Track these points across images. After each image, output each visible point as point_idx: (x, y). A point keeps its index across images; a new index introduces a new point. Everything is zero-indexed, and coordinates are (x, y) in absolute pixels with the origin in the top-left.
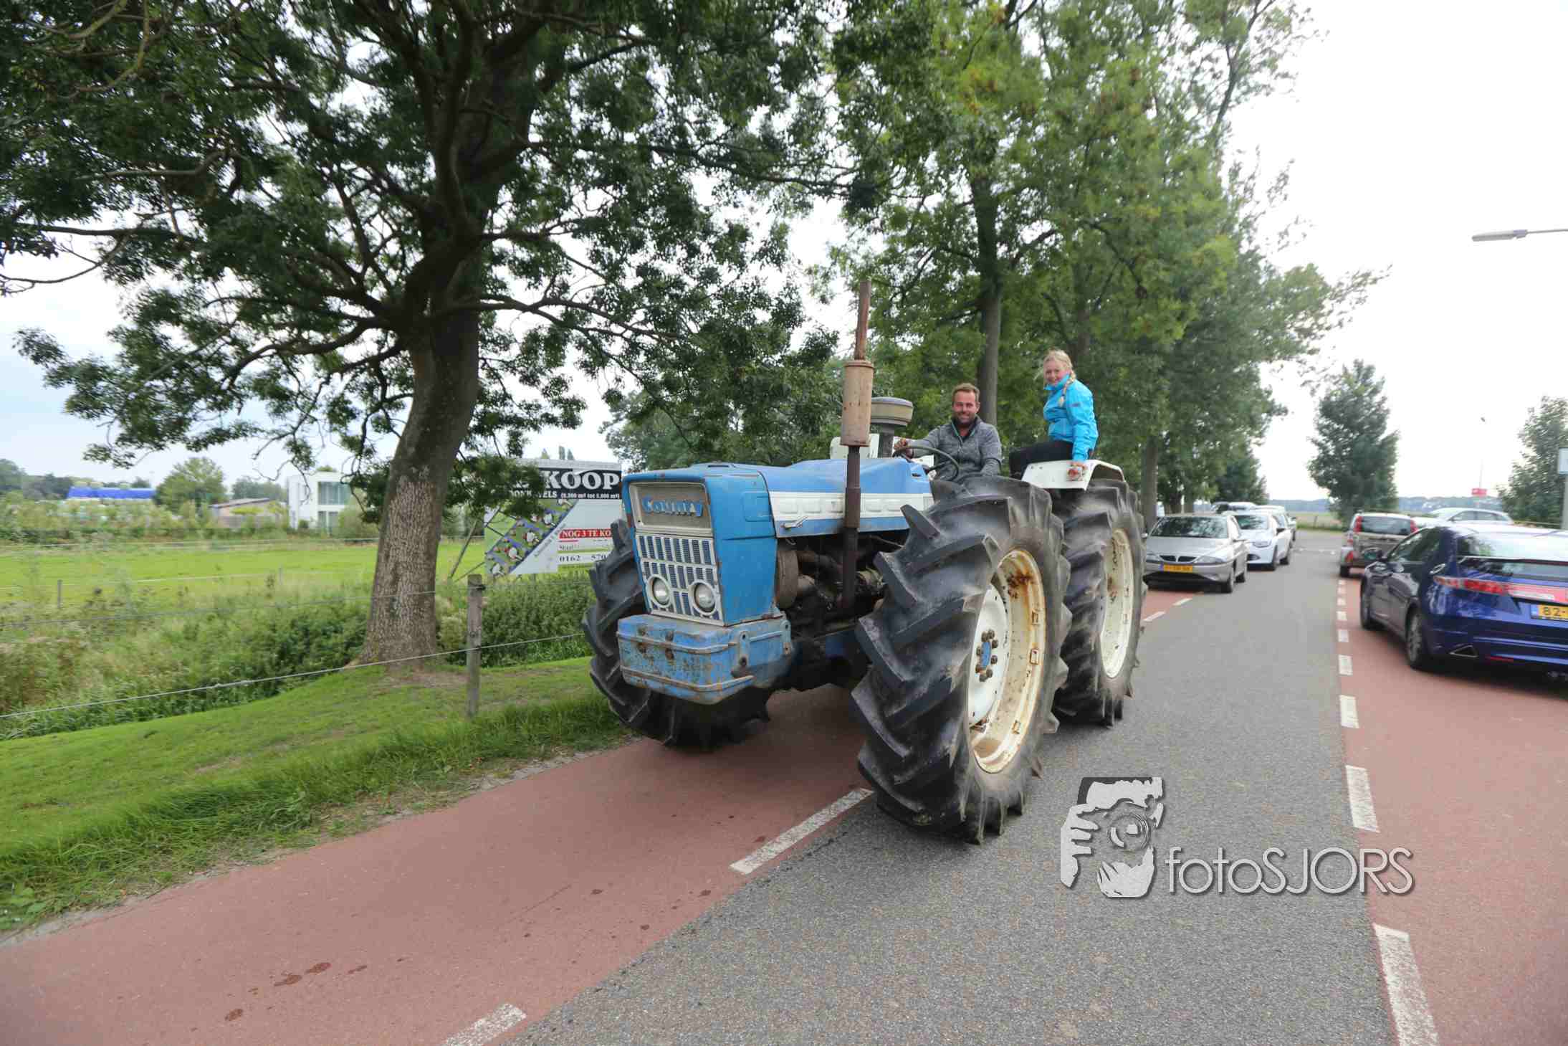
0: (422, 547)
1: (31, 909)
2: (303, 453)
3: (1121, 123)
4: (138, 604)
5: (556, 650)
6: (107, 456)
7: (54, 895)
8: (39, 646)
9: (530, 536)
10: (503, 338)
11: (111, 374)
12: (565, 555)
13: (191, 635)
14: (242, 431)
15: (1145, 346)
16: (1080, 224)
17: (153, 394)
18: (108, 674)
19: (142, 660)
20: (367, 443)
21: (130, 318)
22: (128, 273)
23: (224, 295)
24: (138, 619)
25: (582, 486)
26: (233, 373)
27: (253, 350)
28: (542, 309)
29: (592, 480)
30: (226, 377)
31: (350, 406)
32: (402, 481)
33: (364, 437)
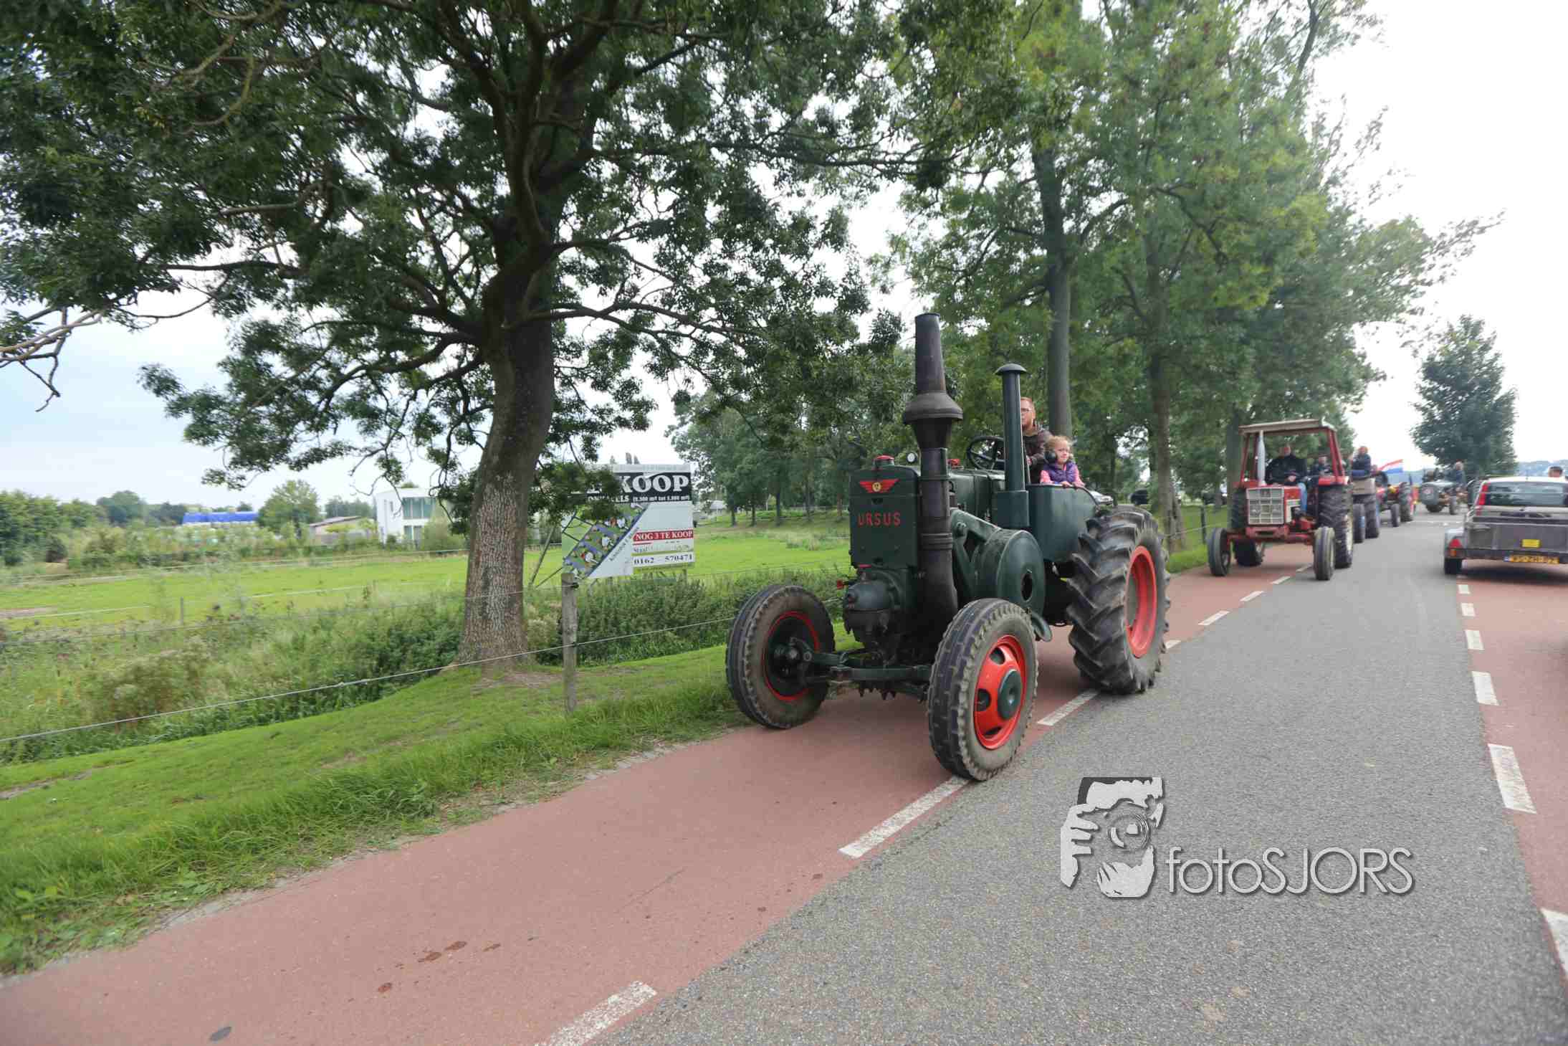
0: (510, 552)
1: (198, 889)
2: (393, 468)
3: (1192, 83)
4: (252, 618)
5: (636, 650)
6: (222, 480)
7: (214, 877)
8: (169, 659)
9: (605, 541)
10: (573, 344)
11: (222, 403)
12: (638, 558)
13: (299, 645)
14: (337, 450)
15: (1227, 315)
16: (1152, 191)
17: (259, 419)
18: (229, 684)
19: (258, 669)
20: (452, 455)
21: (236, 349)
22: (233, 307)
23: (318, 321)
24: (252, 631)
25: (652, 489)
26: (328, 394)
27: (345, 371)
28: (613, 314)
29: (662, 483)
30: (322, 399)
31: (435, 421)
32: (487, 490)
33: (449, 449)
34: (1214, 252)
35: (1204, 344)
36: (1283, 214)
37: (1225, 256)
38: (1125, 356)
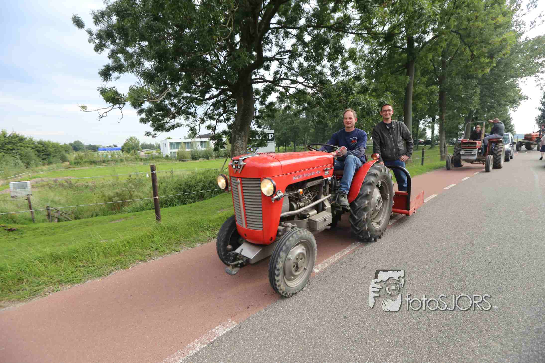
6: (150, 135)
32: (237, 137)
34: (471, 54)
35: (461, 86)
36: (499, 40)
37: (474, 56)
38: (433, 92)
